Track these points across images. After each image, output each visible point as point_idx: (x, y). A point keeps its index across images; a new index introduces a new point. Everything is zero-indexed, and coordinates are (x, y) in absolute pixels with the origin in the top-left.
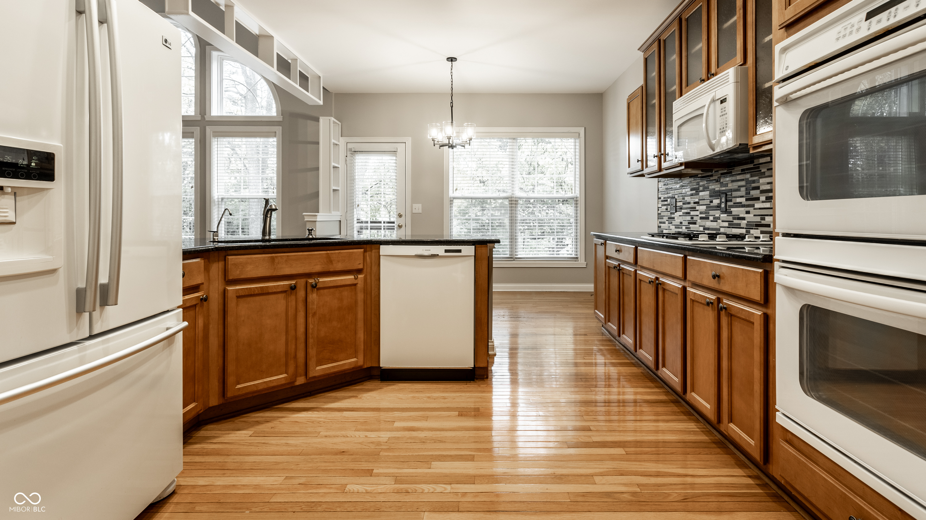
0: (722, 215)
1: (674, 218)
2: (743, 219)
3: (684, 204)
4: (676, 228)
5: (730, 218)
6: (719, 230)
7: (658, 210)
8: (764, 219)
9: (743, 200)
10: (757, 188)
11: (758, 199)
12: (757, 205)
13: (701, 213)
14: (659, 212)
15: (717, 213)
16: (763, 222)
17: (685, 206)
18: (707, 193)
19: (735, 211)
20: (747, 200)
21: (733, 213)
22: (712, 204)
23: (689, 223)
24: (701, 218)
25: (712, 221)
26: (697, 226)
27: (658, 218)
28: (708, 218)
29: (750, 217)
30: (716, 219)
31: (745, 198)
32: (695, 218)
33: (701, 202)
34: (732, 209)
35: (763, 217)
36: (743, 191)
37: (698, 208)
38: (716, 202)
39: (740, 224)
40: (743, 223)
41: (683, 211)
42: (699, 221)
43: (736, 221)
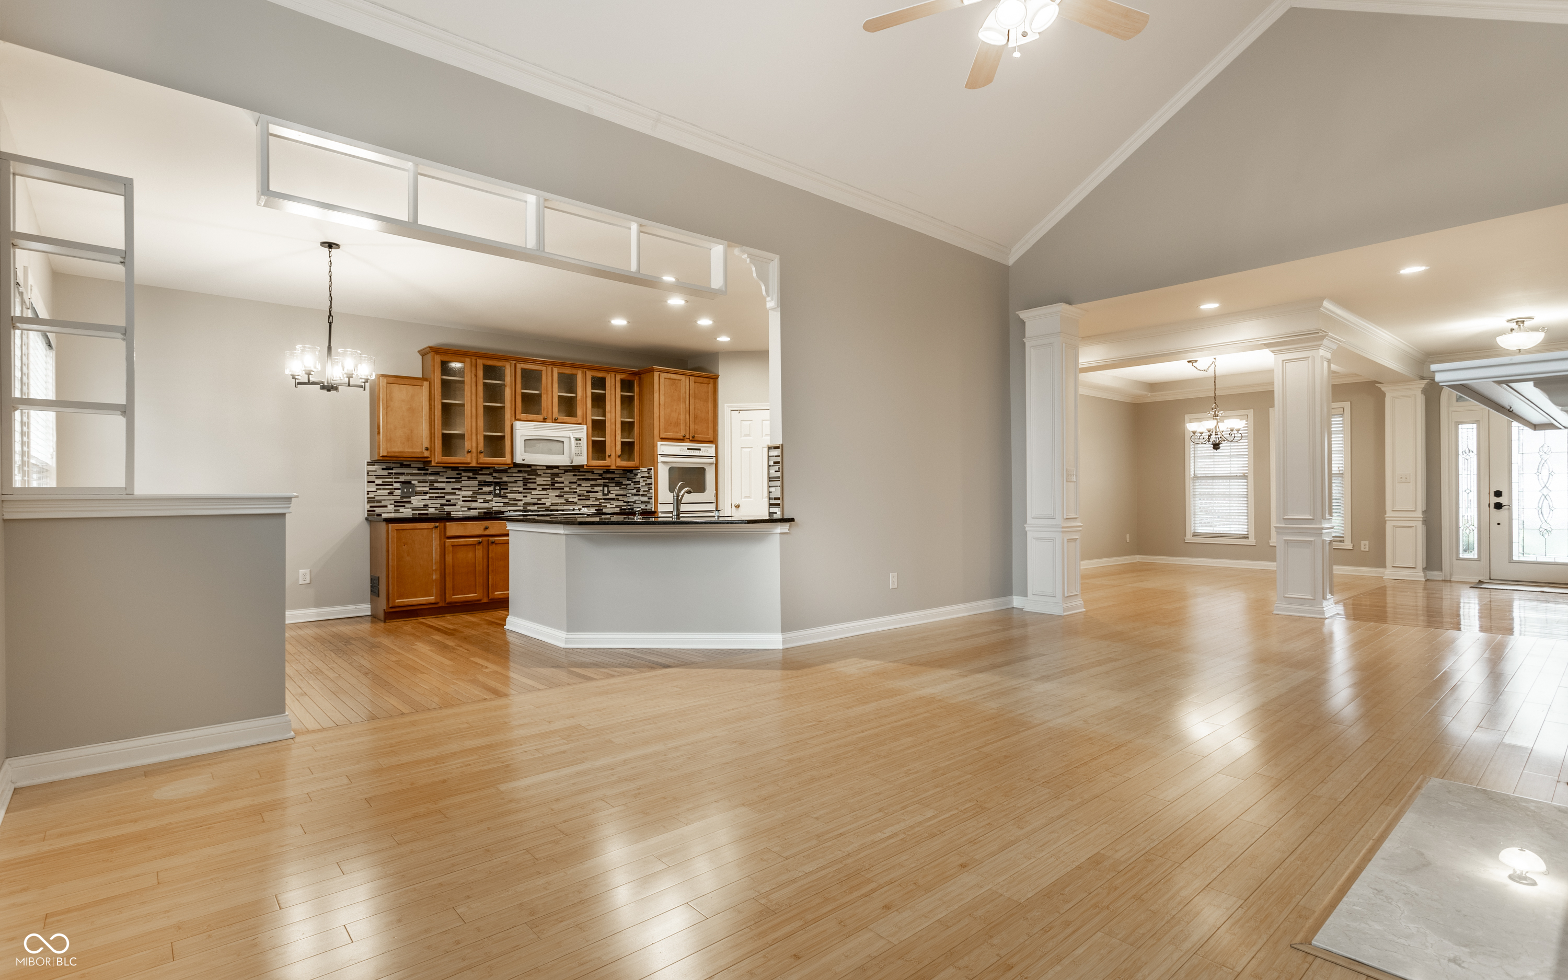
0: (494, 499)
1: (410, 502)
2: (521, 500)
3: (430, 489)
4: (413, 510)
5: (507, 500)
6: (492, 508)
7: (368, 494)
8: (541, 500)
9: (521, 489)
10: (535, 483)
11: (536, 489)
12: (534, 492)
13: (463, 497)
14: (371, 495)
15: (489, 498)
16: (539, 502)
17: (431, 491)
18: (476, 482)
19: (510, 495)
20: (524, 489)
21: (508, 497)
22: (480, 491)
23: (441, 505)
24: (463, 501)
25: (480, 503)
26: (458, 507)
27: (368, 503)
28: (477, 501)
29: (529, 499)
30: (486, 501)
31: (522, 488)
32: (452, 501)
33: (463, 489)
34: (507, 495)
35: (540, 499)
36: (520, 483)
37: (458, 493)
38: (486, 489)
39: (517, 504)
40: (520, 503)
41: (428, 495)
42: (460, 503)
43: (510, 502)
